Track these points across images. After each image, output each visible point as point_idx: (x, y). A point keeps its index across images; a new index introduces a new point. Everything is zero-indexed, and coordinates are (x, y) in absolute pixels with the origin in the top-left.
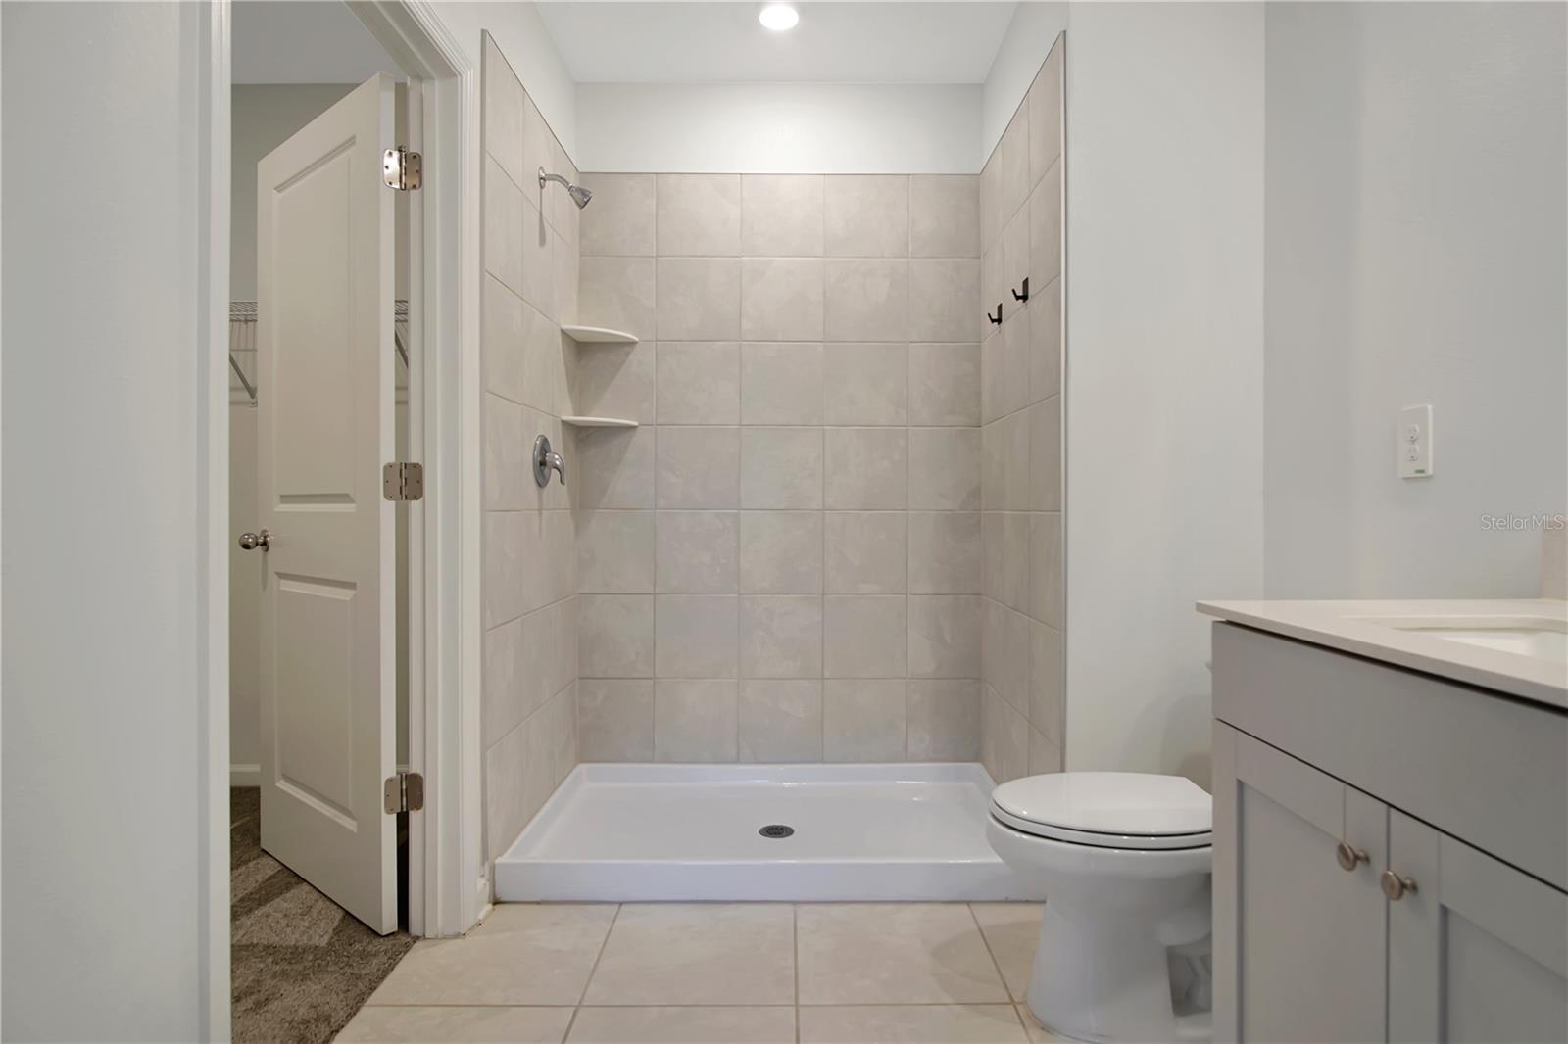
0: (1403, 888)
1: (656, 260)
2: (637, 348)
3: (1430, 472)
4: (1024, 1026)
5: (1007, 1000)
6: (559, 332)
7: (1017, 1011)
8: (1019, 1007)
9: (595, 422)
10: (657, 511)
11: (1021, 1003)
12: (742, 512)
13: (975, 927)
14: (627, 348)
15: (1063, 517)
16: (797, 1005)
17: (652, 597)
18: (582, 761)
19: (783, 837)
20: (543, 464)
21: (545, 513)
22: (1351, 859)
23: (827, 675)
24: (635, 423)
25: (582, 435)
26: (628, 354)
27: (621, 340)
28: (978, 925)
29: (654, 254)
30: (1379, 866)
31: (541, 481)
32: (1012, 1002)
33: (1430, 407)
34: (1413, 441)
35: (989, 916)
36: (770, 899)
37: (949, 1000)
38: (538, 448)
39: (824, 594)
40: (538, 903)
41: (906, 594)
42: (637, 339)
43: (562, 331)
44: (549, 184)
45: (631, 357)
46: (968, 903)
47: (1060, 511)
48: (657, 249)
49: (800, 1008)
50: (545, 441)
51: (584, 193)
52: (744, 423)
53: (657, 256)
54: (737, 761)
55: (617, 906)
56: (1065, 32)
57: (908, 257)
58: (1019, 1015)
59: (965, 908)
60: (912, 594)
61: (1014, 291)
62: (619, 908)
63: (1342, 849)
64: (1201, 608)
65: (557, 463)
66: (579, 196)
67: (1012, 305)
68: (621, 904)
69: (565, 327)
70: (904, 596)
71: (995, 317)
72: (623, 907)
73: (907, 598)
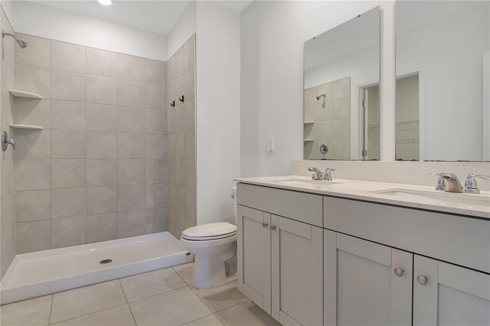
0: (274, 228)
1: (51, 70)
2: (42, 101)
3: (273, 150)
4: (192, 290)
5: (187, 285)
6: (8, 92)
7: (190, 287)
8: (190, 286)
9: (22, 127)
10: (52, 160)
11: (190, 285)
12: (87, 160)
13: (174, 272)
14: (37, 101)
15: (196, 160)
16: (128, 303)
17: (50, 190)
18: (18, 254)
19: (109, 262)
20: (6, 142)
21: (5, 160)
22: (265, 225)
23: (119, 211)
24: (42, 128)
25: (16, 131)
26: (38, 103)
27: (35, 97)
28: (175, 271)
29: (50, 68)
30: (269, 225)
31: (4, 149)
32: (188, 285)
33: (273, 137)
34: (270, 144)
35: (177, 269)
36: (109, 280)
37: (171, 290)
38: (4, 136)
39: (117, 186)
40: (16, 302)
41: (145, 184)
42: (42, 97)
43: (9, 92)
44: (6, 36)
45: (39, 104)
46: (171, 267)
47: (195, 159)
48: (51, 66)
49: (129, 304)
50: (6, 133)
51: (24, 43)
52: (87, 130)
53: (51, 69)
54: (86, 243)
55: (52, 295)
56: (195, 34)
57: (145, 83)
58: (190, 288)
59: (171, 268)
60: (147, 184)
61: (180, 98)
62: (53, 296)
63: (263, 224)
64: (234, 180)
65: (12, 142)
66: (21, 44)
67: (178, 102)
68: (53, 294)
69: (10, 90)
70: (144, 185)
71: (172, 104)
72: (54, 295)
73: (145, 186)
